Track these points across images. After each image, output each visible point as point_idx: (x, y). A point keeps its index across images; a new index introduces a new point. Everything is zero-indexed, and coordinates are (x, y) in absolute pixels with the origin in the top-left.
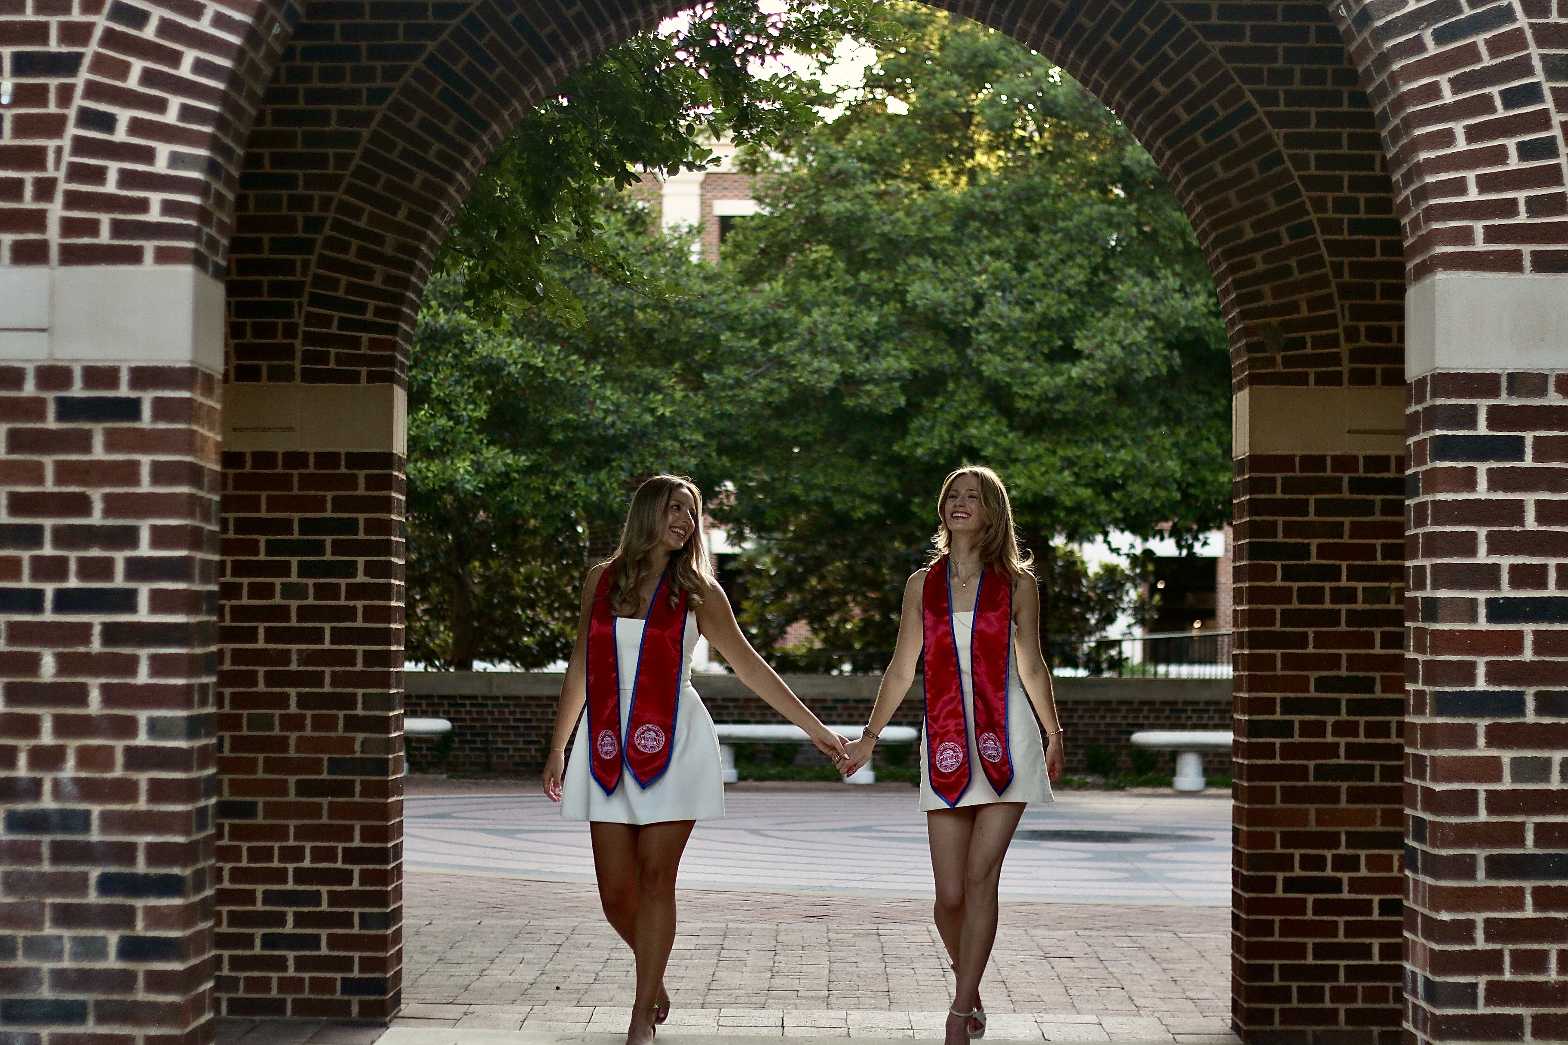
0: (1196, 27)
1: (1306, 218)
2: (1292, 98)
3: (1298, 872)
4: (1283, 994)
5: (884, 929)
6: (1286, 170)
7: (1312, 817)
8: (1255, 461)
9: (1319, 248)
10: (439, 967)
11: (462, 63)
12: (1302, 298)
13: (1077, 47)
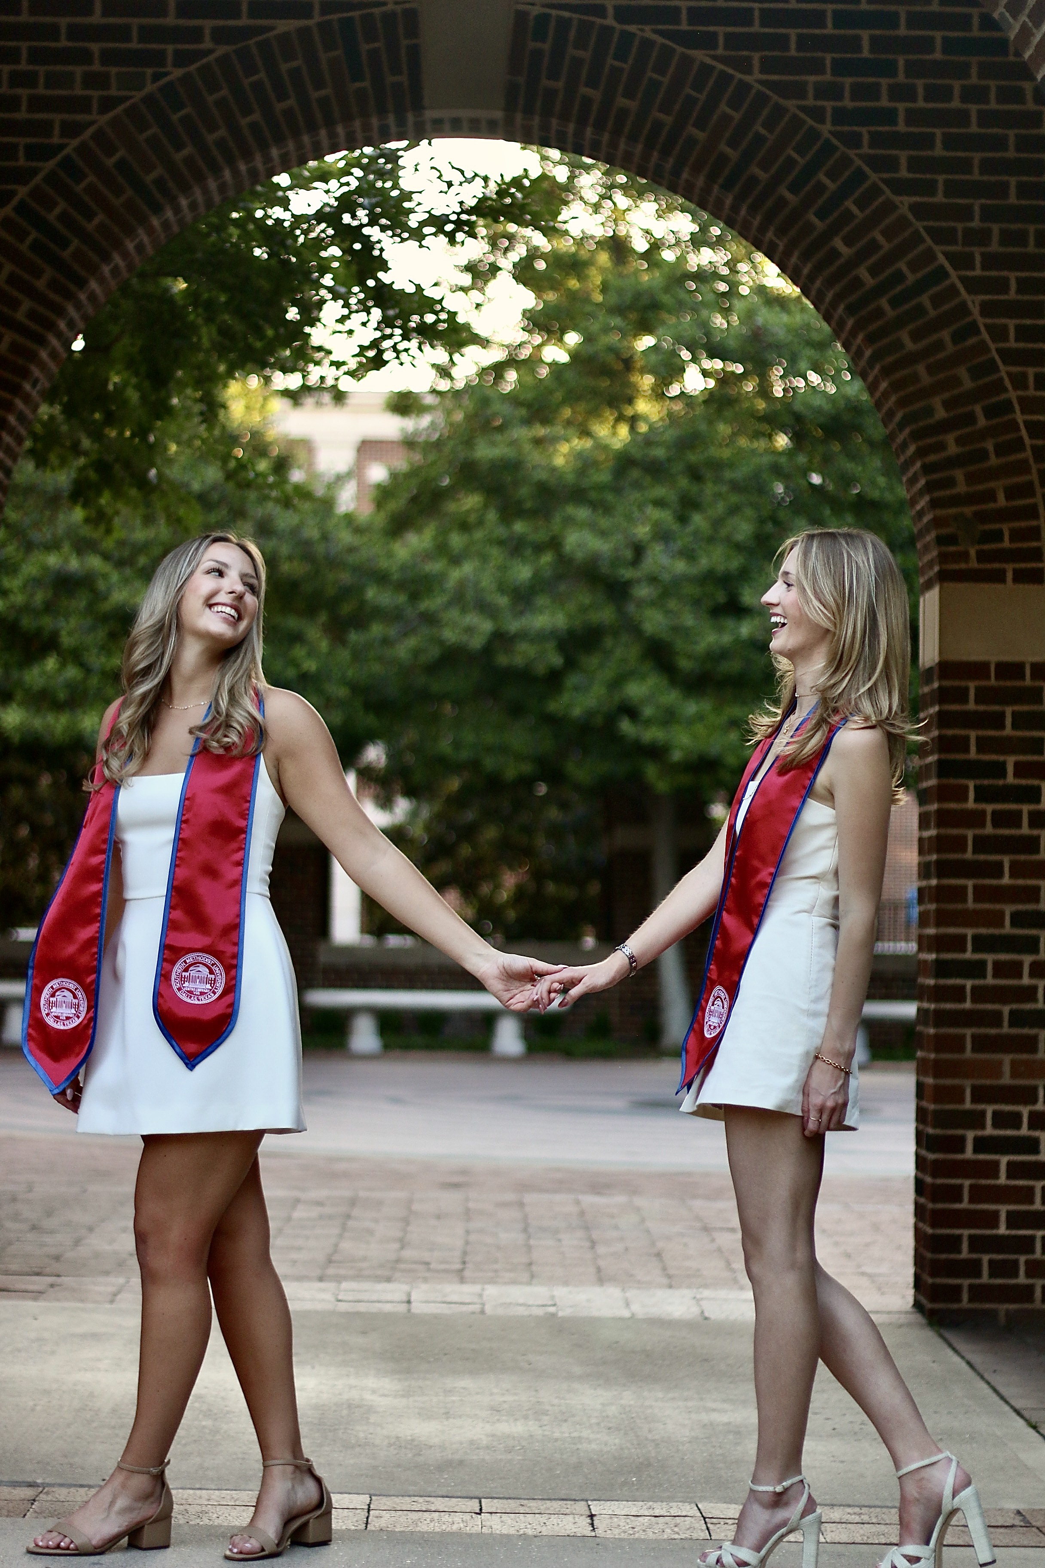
0: (885, 181)
1: (1003, 396)
2: (990, 261)
3: (989, 1130)
4: (973, 1268)
5: (529, 1198)
6: (983, 342)
7: (1007, 1069)
8: (945, 668)
9: (1018, 429)
10: (30, 1236)
11: (57, 211)
12: (999, 486)
13: (749, 201)
